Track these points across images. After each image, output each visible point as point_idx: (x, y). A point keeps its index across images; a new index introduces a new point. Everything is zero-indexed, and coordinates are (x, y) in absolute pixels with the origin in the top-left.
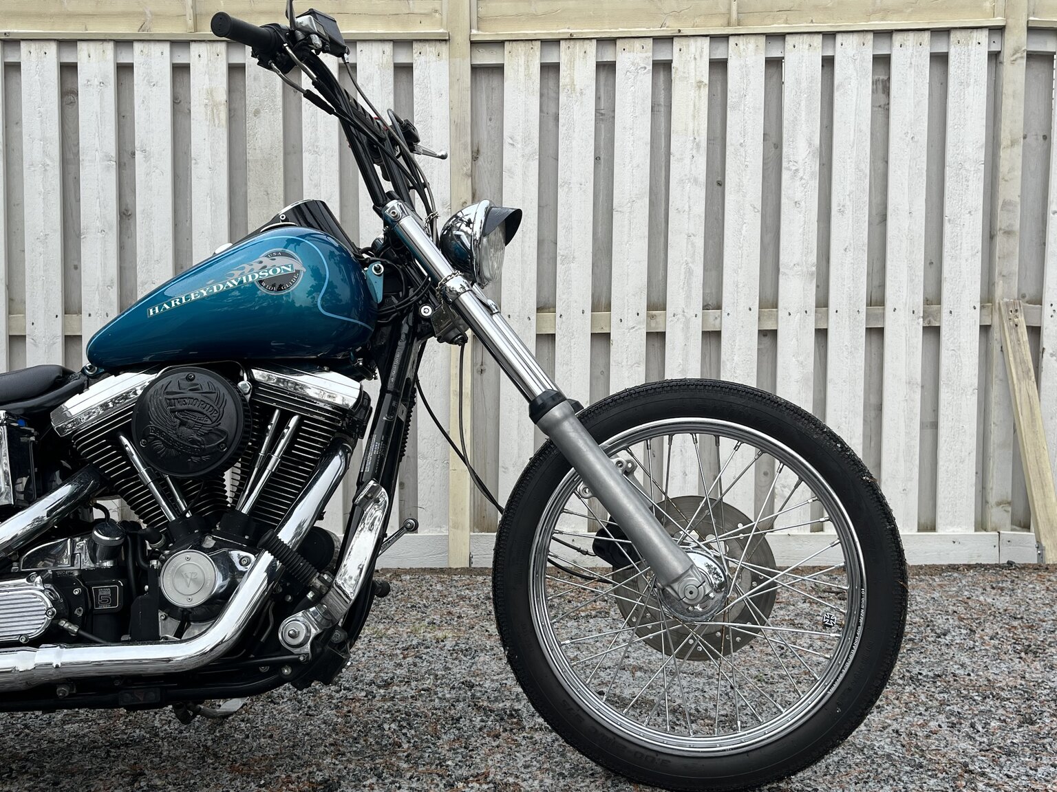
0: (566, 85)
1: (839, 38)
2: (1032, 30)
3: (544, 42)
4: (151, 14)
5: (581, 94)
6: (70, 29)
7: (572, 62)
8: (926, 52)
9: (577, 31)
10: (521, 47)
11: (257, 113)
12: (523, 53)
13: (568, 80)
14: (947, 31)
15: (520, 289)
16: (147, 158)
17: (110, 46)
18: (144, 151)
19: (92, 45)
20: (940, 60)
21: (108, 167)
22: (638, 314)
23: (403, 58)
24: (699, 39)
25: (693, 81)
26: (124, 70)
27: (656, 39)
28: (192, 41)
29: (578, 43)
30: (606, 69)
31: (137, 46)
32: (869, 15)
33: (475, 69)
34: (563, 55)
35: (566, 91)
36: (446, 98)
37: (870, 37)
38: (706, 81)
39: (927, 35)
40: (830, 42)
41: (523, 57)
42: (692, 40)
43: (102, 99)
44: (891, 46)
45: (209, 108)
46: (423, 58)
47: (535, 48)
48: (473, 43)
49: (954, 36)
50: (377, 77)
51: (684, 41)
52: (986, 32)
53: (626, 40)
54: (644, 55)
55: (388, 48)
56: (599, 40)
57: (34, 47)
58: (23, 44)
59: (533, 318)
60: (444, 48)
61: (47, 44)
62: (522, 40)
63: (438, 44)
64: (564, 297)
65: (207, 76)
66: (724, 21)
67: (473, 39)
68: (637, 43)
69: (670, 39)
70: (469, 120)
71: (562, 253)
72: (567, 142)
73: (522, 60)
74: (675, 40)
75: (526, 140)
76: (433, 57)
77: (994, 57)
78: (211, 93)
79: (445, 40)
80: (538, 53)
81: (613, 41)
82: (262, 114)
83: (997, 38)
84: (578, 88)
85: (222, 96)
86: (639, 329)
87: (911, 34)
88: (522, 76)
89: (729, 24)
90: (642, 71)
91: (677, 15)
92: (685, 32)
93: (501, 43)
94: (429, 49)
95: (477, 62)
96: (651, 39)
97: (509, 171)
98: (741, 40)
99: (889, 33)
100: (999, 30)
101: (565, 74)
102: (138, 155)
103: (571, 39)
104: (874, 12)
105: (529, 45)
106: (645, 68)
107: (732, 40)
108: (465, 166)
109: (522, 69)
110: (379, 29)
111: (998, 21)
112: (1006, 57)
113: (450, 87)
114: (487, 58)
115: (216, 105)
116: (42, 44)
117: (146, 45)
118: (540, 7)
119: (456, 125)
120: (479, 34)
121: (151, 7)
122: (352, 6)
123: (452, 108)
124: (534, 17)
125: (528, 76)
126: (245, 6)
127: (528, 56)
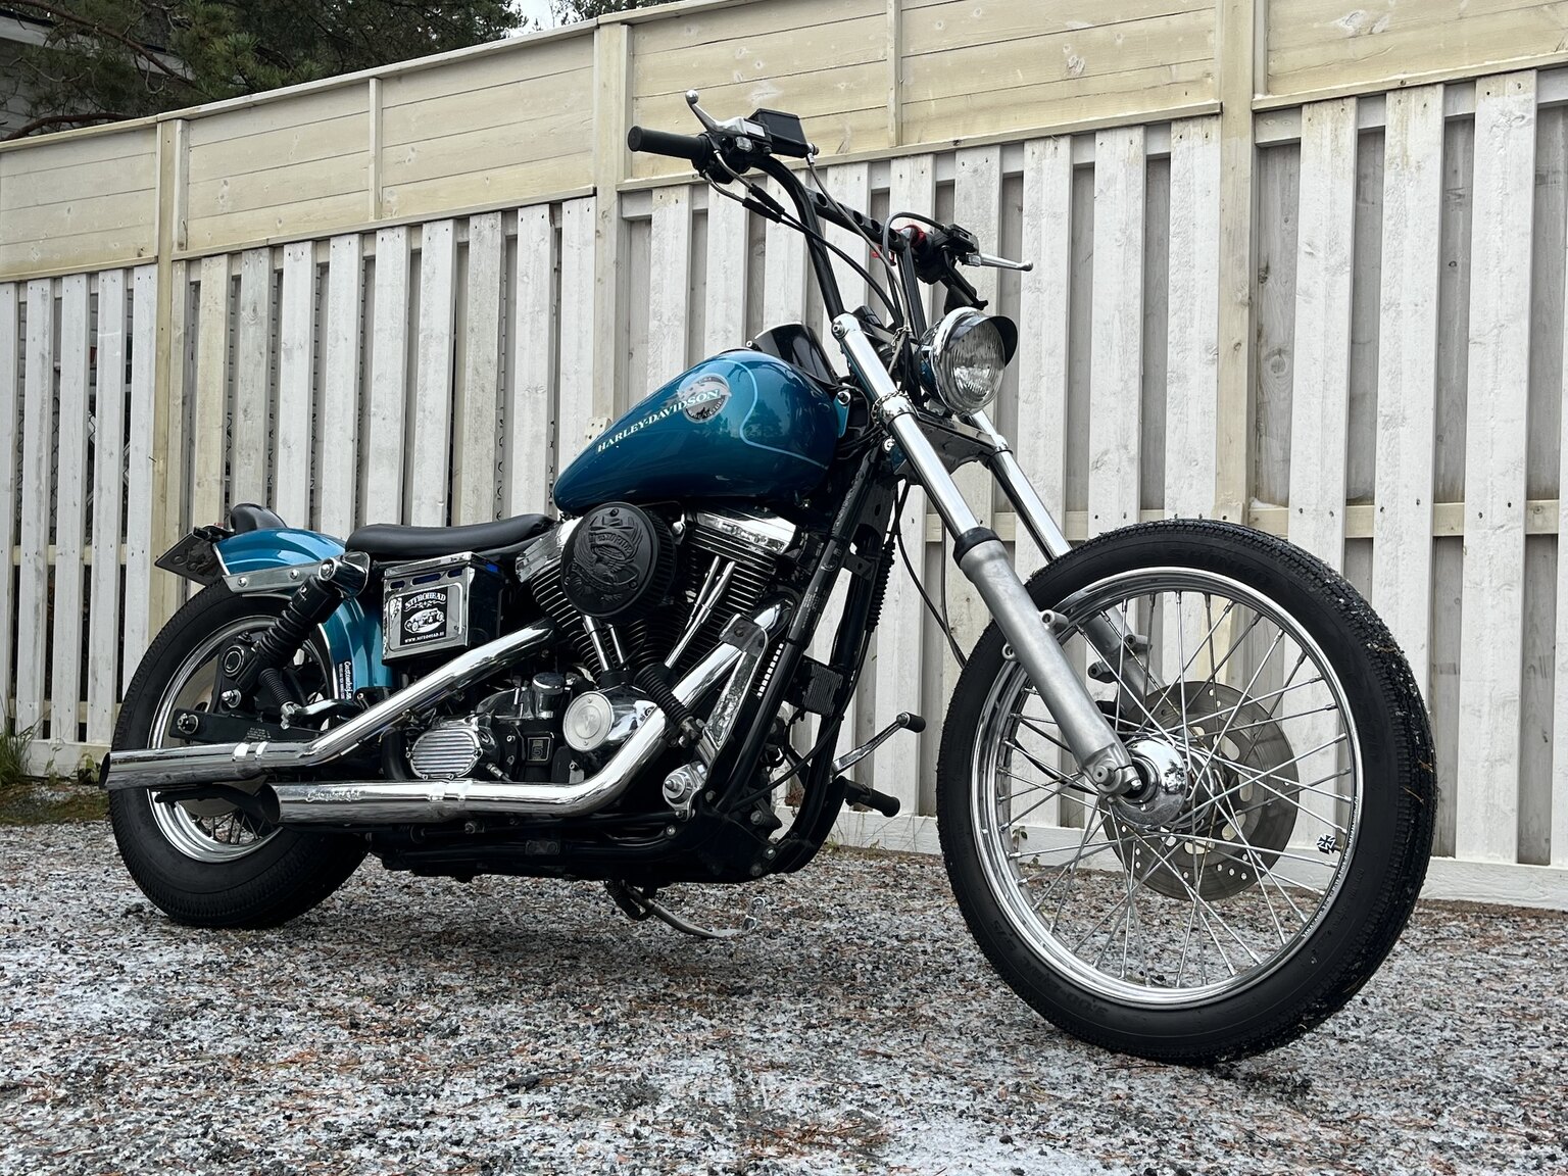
0: (1395, 158)
3: (1362, 98)
4: (851, 128)
5: (1419, 168)
7: (1404, 123)
9: (1411, 75)
10: (1327, 111)
12: (1329, 119)
13: (1397, 150)
15: (1319, 469)
22: (1509, 505)
23: (1157, 148)
27: (1542, 71)
28: (894, 158)
29: (1414, 94)
30: (1458, 127)
33: (1261, 150)
34: (1390, 114)
35: (1394, 166)
36: (1215, 194)
41: (1329, 125)
46: (1184, 143)
47: (1348, 109)
48: (1256, 113)
50: (1121, 177)
53: (1492, 79)
54: (1524, 97)
55: (1137, 135)
56: (1448, 85)
59: (1339, 511)
60: (1214, 126)
62: (1327, 100)
63: (1206, 121)
64: (1388, 479)
65: (909, 202)
67: (1257, 107)
68: (1511, 81)
70: (1247, 224)
71: (1384, 413)
72: (1395, 243)
73: (1328, 127)
75: (1332, 244)
76: (1198, 141)
79: (1216, 115)
80: (1352, 115)
81: (1470, 82)
84: (1413, 161)
86: (1512, 528)
88: (1327, 153)
90: (1519, 123)
93: (1298, 108)
94: (1194, 130)
95: (1264, 139)
96: (1534, 72)
97: (1307, 293)
101: (1393, 141)
103: (1402, 88)
105: (1338, 106)
106: (1523, 117)
108: (1240, 291)
109: (1327, 142)
110: (1127, 112)
113: (1222, 180)
114: (1277, 132)
117: (841, 169)
118: (1362, 47)
119: (1228, 234)
120: (1264, 101)
121: (852, 121)
122: (1095, 85)
123: (1223, 210)
124: (1352, 63)
125: (1336, 151)
126: (961, 104)
127: (1335, 121)
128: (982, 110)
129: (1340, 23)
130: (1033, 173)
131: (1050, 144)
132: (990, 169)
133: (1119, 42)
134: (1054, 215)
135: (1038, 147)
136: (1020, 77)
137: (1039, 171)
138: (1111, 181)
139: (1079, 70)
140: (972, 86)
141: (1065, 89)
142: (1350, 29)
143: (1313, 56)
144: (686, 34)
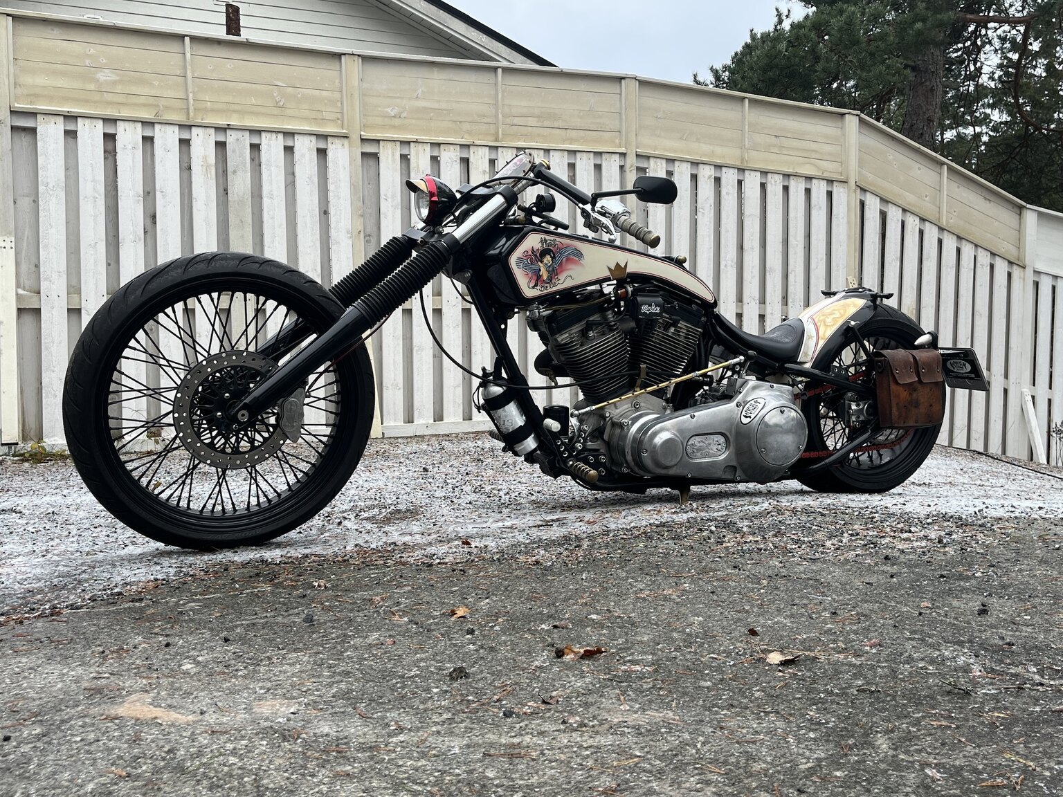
1: (552, 153)
2: (638, 156)
3: (402, 142)
4: (163, 105)
5: (423, 173)
6: (109, 112)
7: (417, 154)
8: (592, 162)
9: (419, 138)
10: (389, 145)
11: (234, 172)
12: (390, 148)
13: (415, 165)
14: (601, 153)
16: (164, 197)
17: (140, 124)
18: (162, 192)
19: (127, 124)
20: (598, 167)
21: (139, 201)
23: (322, 146)
24: (484, 148)
25: (480, 169)
26: (148, 140)
27: (461, 146)
28: (193, 126)
29: (420, 145)
30: (435, 160)
31: (157, 127)
32: (564, 142)
33: (363, 154)
34: (413, 151)
36: (348, 169)
37: (566, 153)
38: (488, 170)
39: (592, 154)
40: (547, 154)
42: (480, 148)
43: (134, 158)
44: (575, 159)
45: (204, 168)
46: (333, 146)
47: (397, 145)
48: (362, 140)
49: (604, 156)
50: (307, 155)
51: (476, 148)
52: (618, 155)
53: (446, 145)
54: (456, 154)
55: (314, 138)
56: (431, 143)
57: (87, 121)
58: (79, 120)
60: (346, 142)
61: (97, 120)
62: (390, 140)
63: (342, 139)
65: (203, 149)
66: (493, 138)
67: (362, 137)
68: (452, 147)
69: (468, 146)
70: (361, 183)
73: (390, 152)
74: (471, 147)
75: (394, 196)
76: (339, 146)
77: (621, 167)
78: (205, 158)
79: (347, 137)
80: (399, 148)
81: (439, 144)
82: (238, 173)
83: (622, 158)
85: (212, 160)
87: (585, 154)
88: (390, 160)
89: (497, 140)
90: (454, 163)
91: (470, 133)
92: (477, 143)
93: (378, 141)
94: (337, 141)
95: (365, 151)
96: (459, 146)
98: (504, 150)
99: (575, 152)
100: (623, 155)
101: (413, 161)
102: (158, 195)
103: (417, 142)
104: (566, 140)
105: (393, 143)
106: (456, 161)
107: (500, 150)
109: (390, 156)
110: (307, 128)
111: (623, 150)
112: (627, 168)
113: (350, 164)
114: (370, 149)
115: (208, 166)
116: (93, 120)
117: (163, 126)
118: (397, 122)
119: (354, 186)
120: (365, 135)
121: (162, 102)
122: (289, 112)
123: (351, 177)
124: (393, 127)
125: (394, 161)
126: (224, 106)
127: (393, 149)
128: (234, 111)
129: (389, 110)
130: (266, 146)
131: (274, 135)
132: (244, 140)
133: (299, 96)
134: (277, 166)
135: (268, 135)
136: (254, 101)
137: (269, 146)
138: (303, 156)
139: (281, 104)
140: (230, 99)
141: (276, 111)
142: (392, 114)
143: (379, 121)
144: (50, 32)
